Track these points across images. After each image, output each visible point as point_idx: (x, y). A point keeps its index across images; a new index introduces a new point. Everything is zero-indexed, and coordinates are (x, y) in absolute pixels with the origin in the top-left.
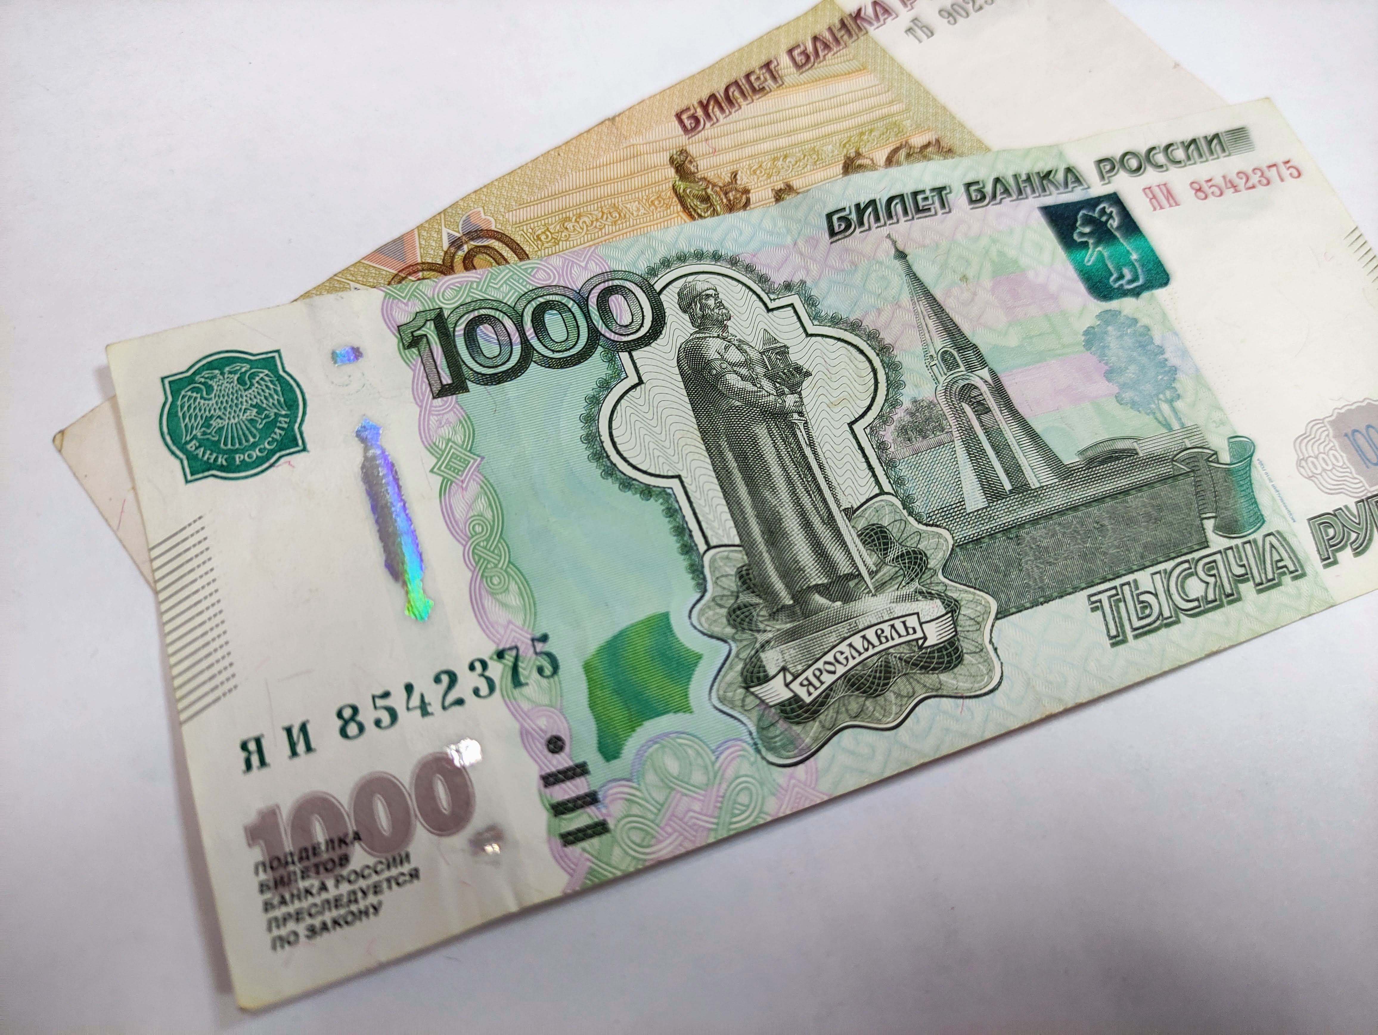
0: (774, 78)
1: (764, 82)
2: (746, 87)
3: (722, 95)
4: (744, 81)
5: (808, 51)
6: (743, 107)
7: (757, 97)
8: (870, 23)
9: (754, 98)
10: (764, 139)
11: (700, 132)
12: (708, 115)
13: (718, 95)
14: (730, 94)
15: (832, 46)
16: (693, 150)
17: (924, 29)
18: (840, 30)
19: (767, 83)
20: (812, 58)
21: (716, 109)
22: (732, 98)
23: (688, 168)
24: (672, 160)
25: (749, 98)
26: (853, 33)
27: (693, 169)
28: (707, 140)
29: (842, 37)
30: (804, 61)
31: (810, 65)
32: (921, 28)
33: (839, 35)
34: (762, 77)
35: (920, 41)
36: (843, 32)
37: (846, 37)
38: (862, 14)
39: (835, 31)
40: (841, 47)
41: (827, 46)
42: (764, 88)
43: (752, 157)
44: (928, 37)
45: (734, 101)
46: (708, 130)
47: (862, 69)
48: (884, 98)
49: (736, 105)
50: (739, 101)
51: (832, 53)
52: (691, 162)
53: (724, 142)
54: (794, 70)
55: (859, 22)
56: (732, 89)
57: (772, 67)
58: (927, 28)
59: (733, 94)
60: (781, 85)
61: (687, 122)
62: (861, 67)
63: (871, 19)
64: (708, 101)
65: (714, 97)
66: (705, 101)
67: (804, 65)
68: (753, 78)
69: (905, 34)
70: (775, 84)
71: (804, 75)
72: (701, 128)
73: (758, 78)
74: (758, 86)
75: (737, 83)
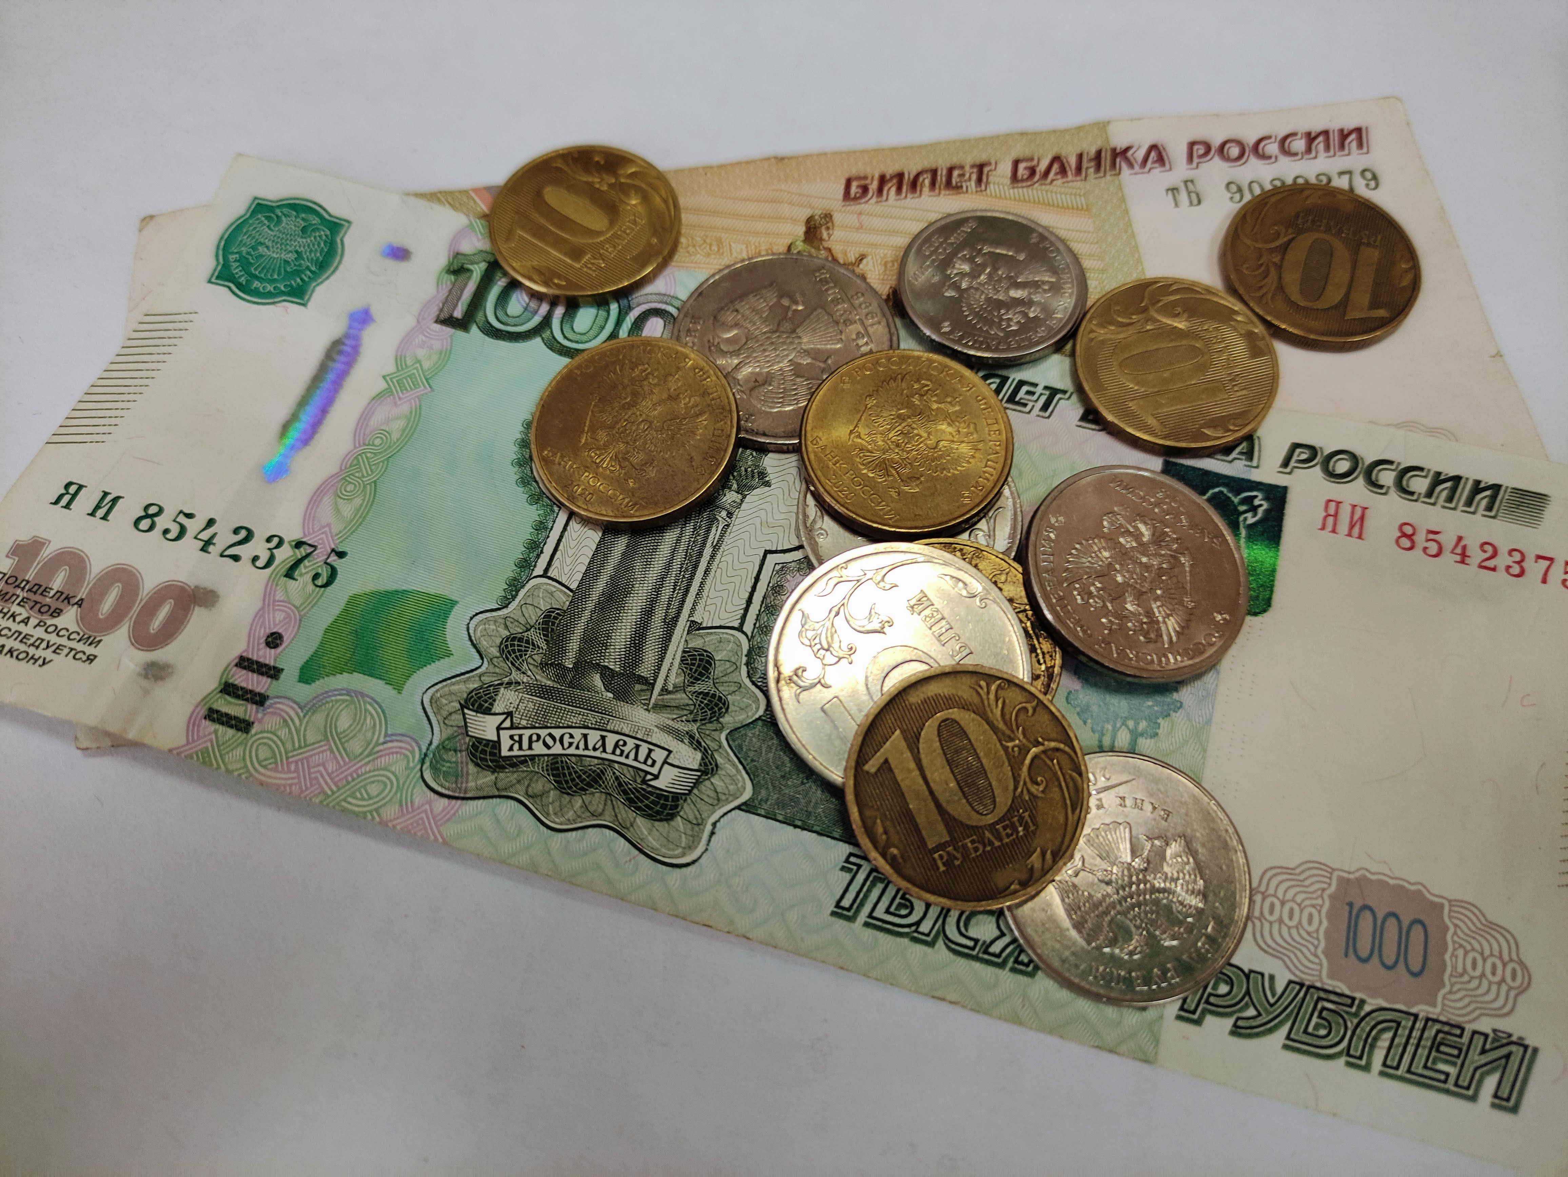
0: (979, 180)
1: (965, 181)
2: (942, 177)
3: (912, 177)
4: (944, 172)
5: (1038, 170)
6: (923, 197)
7: (947, 192)
8: (1131, 165)
9: (943, 192)
11: (860, 204)
12: (880, 190)
13: (906, 176)
14: (921, 179)
15: (1069, 173)
16: (837, 218)
17: (1193, 196)
18: (1091, 160)
19: (968, 184)
20: (1037, 177)
21: (893, 190)
22: (919, 184)
23: (821, 232)
24: (810, 219)
25: (937, 191)
26: (1103, 169)
27: (825, 235)
28: (860, 214)
29: (1087, 168)
30: (1025, 177)
31: (1029, 183)
32: (1189, 193)
33: (1085, 164)
34: (967, 176)
35: (1176, 205)
36: (1092, 164)
37: (1092, 170)
38: (1129, 154)
39: (1085, 158)
40: (1078, 178)
41: (1063, 171)
42: (961, 187)
44: (1191, 204)
45: (918, 189)
46: (870, 205)
47: (1085, 210)
48: (1086, 248)
49: (918, 192)
50: (924, 189)
51: (1064, 180)
52: (828, 228)
53: (878, 223)
54: (1008, 181)
55: (1118, 160)
56: (925, 176)
57: (986, 170)
58: (1198, 195)
59: (924, 180)
60: (981, 191)
61: (854, 189)
62: (1085, 207)
63: (1136, 162)
64: (892, 178)
65: (900, 176)
66: (888, 177)
67: (1023, 180)
68: (956, 173)
69: (1164, 193)
70: (976, 187)
71: (1016, 190)
72: (863, 200)
73: (962, 175)
74: (957, 183)
75: (934, 172)
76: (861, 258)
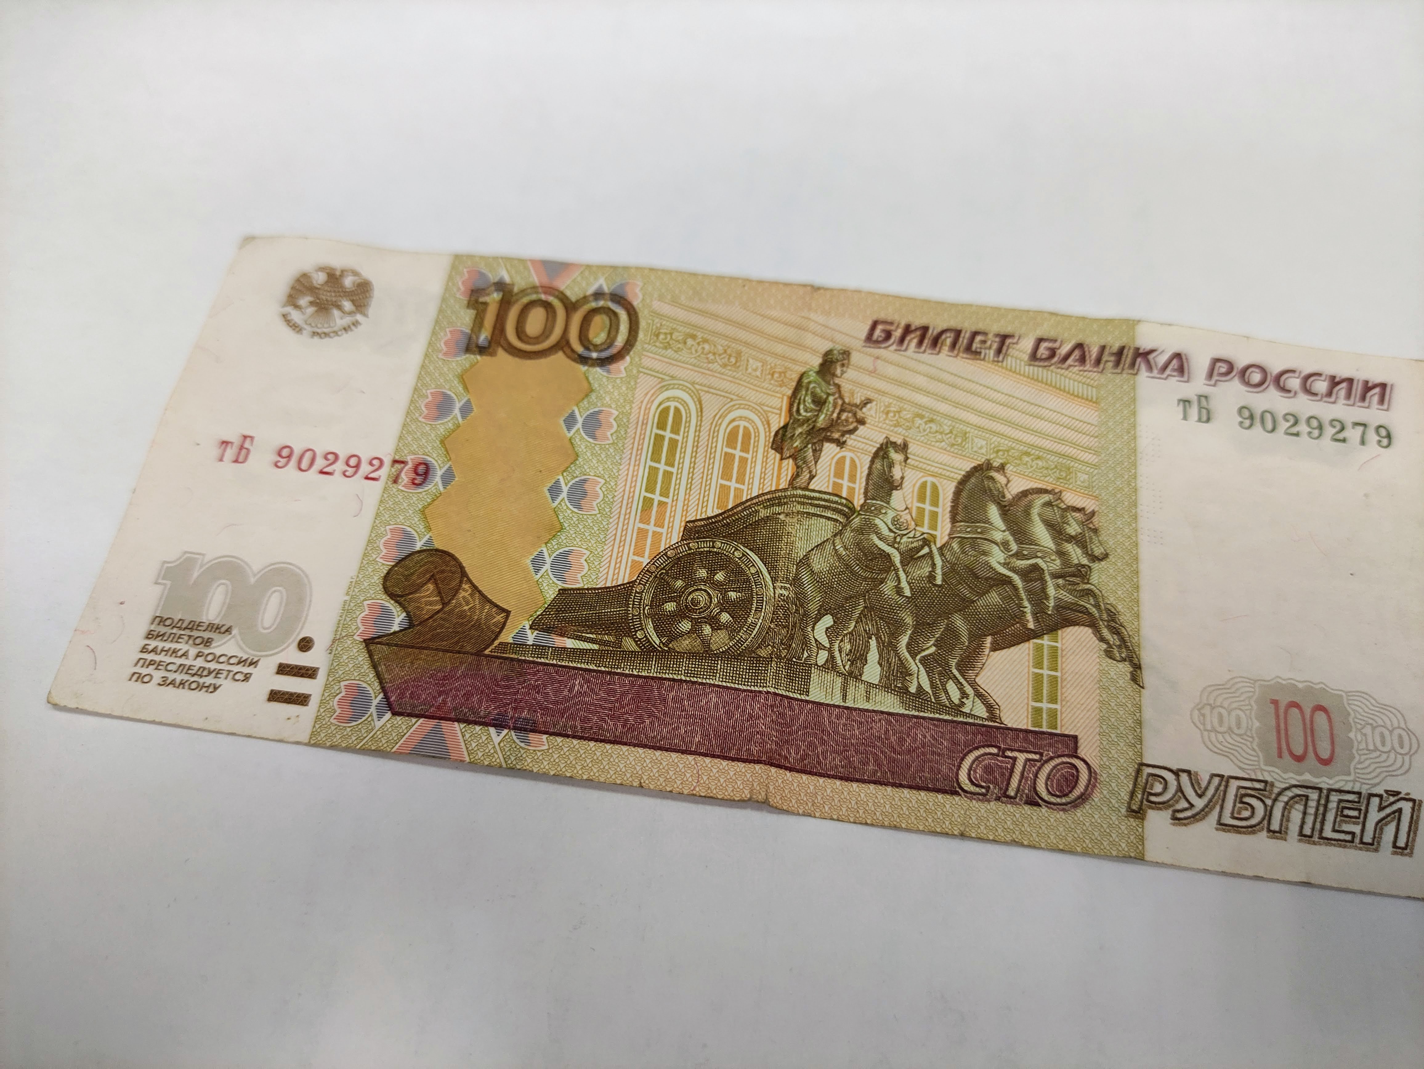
0: (999, 351)
1: (985, 349)
2: (964, 341)
3: (935, 333)
4: (968, 335)
5: (1058, 352)
6: (941, 354)
7: (965, 356)
8: (1150, 368)
9: (961, 354)
10: (927, 393)
11: (880, 348)
12: (902, 340)
13: (930, 331)
14: (943, 337)
15: (1088, 362)
17: (1204, 411)
18: (1112, 355)
19: (987, 351)
20: (1056, 359)
21: (915, 341)
22: (940, 341)
23: (836, 368)
24: (828, 353)
25: (956, 352)
26: (1121, 365)
27: (838, 372)
28: (878, 358)
29: (1107, 361)
30: (1044, 356)
31: (1046, 364)
32: (1200, 408)
33: (1105, 358)
34: (989, 343)
35: (1185, 418)
36: (1112, 358)
37: (1110, 365)
38: (1151, 357)
39: (1107, 352)
40: (1095, 369)
41: (1082, 360)
42: (980, 353)
43: (900, 399)
44: (1200, 420)
45: (939, 345)
46: (889, 352)
47: (1094, 402)
48: (1085, 440)
49: (937, 349)
50: (944, 348)
51: (1081, 368)
52: (843, 365)
53: (891, 371)
54: (1026, 357)
55: (1139, 360)
56: (948, 335)
57: (1008, 341)
58: (1208, 412)
59: (946, 338)
60: (998, 362)
61: (878, 333)
62: (1094, 399)
63: (1156, 365)
64: (916, 329)
65: (925, 329)
66: (913, 328)
67: (1041, 360)
68: (979, 338)
69: (1176, 402)
70: (994, 357)
71: (1031, 368)
72: (883, 345)
73: (984, 342)
74: (976, 348)
75: (958, 333)
76: (867, 402)
